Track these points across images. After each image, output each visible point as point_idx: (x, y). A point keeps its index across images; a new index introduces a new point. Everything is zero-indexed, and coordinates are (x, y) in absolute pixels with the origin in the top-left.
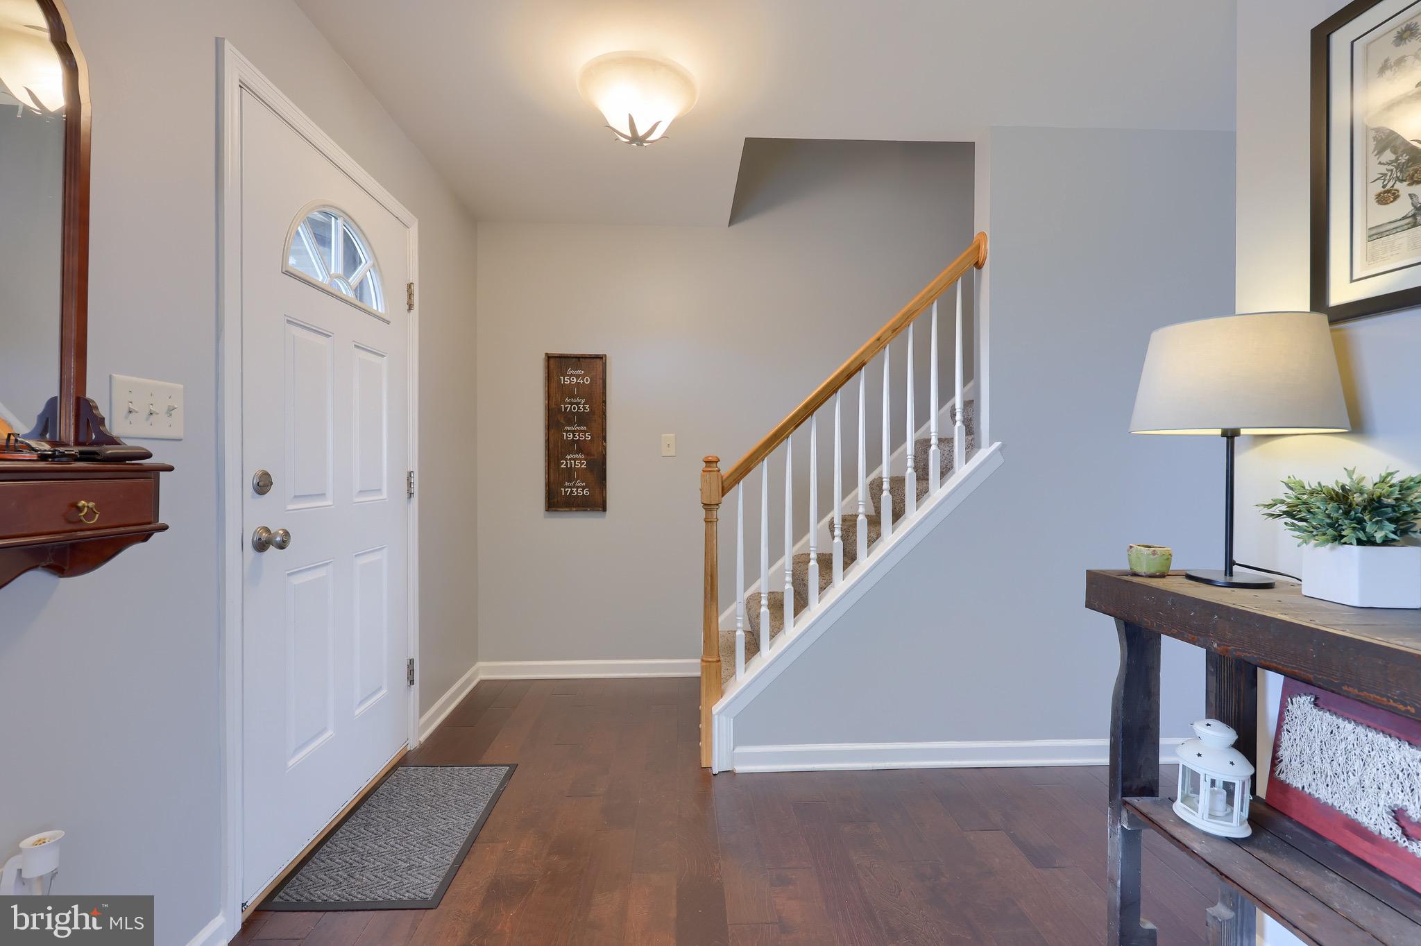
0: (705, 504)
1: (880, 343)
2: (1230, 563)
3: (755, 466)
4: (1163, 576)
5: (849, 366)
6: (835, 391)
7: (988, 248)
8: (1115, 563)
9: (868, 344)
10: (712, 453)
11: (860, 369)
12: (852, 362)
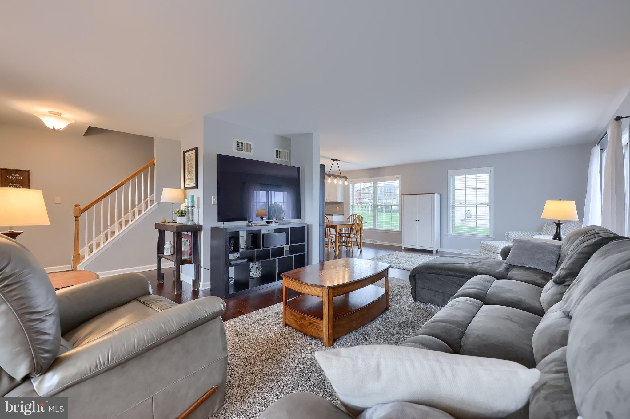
0: (75, 216)
1: (128, 180)
2: (173, 220)
3: (91, 207)
4: (165, 223)
5: (119, 184)
6: (116, 190)
7: (156, 161)
8: (159, 221)
9: (126, 179)
10: (77, 204)
11: (123, 185)
12: (120, 183)
